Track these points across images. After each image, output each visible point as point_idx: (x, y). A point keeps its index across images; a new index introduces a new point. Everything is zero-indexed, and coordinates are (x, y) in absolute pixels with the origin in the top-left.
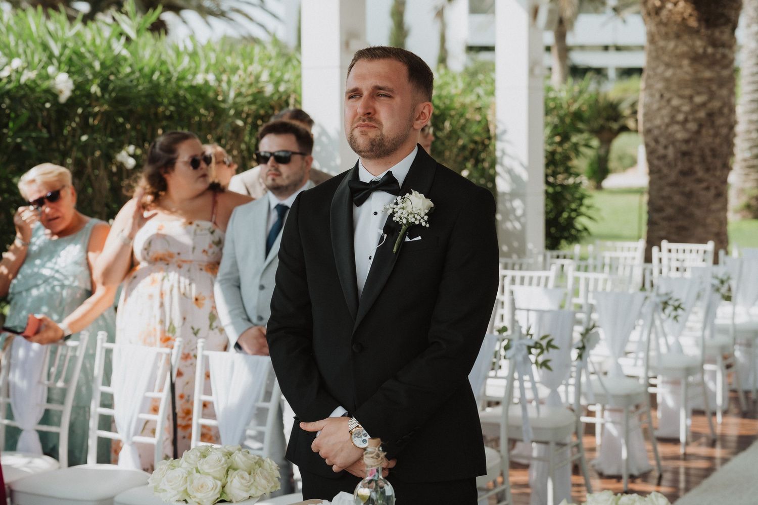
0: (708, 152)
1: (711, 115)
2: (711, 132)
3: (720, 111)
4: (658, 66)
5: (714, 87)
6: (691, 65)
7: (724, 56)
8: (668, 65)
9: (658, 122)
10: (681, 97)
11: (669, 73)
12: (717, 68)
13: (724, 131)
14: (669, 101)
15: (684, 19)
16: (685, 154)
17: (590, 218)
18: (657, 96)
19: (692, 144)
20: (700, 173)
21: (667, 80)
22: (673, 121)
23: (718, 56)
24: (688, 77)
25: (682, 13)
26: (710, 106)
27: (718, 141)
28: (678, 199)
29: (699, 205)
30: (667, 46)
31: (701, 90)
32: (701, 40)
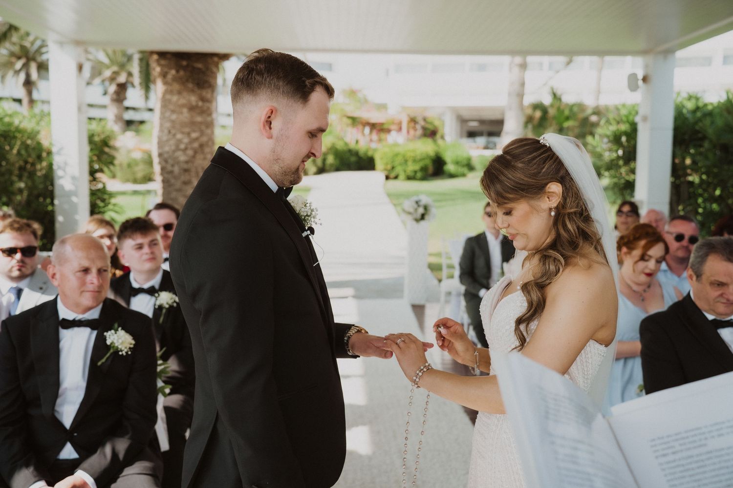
1: (202, 146)
3: (207, 142)
5: (203, 127)
6: (188, 112)
7: (209, 108)
8: (173, 112)
9: (167, 149)
10: (183, 133)
11: (174, 117)
12: (204, 116)
14: (174, 135)
16: (186, 171)
17: (116, 212)
18: (166, 131)
19: (190, 164)
21: (173, 122)
22: (177, 149)
23: (205, 108)
24: (186, 120)
26: (201, 140)
30: (172, 99)
31: (195, 129)
32: (194, 96)
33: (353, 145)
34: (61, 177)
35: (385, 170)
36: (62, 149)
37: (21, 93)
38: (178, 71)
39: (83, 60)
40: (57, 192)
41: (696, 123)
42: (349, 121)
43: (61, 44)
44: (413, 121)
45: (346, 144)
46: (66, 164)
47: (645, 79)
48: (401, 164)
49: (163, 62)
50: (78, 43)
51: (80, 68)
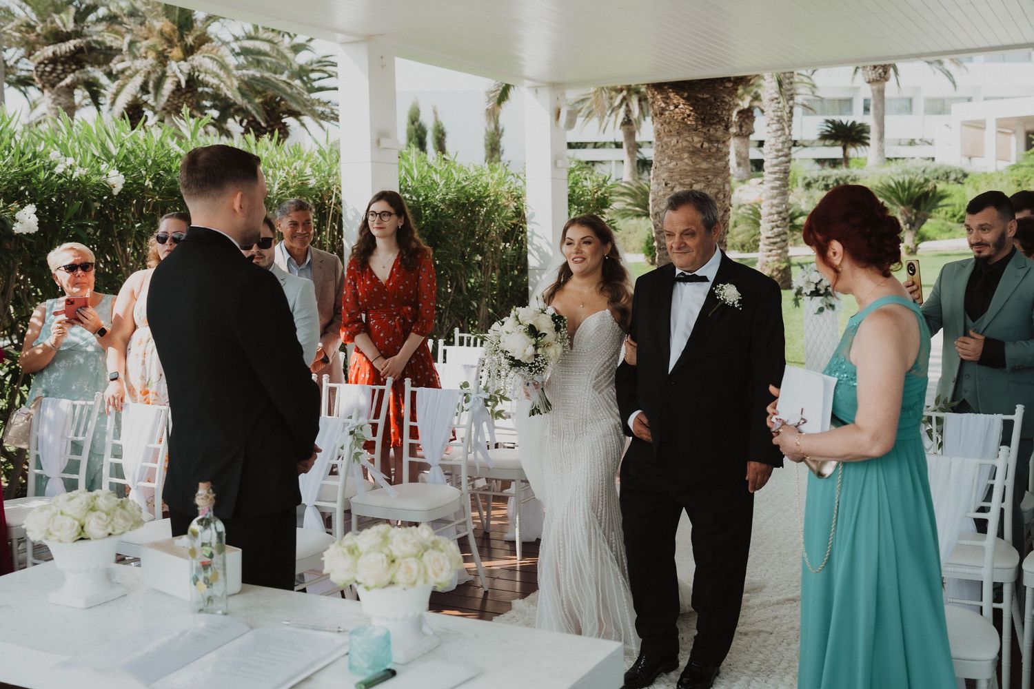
4: (663, 159)
5: (710, 176)
6: (690, 157)
8: (671, 158)
11: (672, 165)
15: (683, 119)
18: (663, 184)
21: (671, 171)
24: (688, 168)
25: (683, 113)
30: (670, 142)
31: (698, 179)
32: (698, 136)
39: (560, 105)
43: (535, 89)
50: (555, 85)
51: (558, 114)
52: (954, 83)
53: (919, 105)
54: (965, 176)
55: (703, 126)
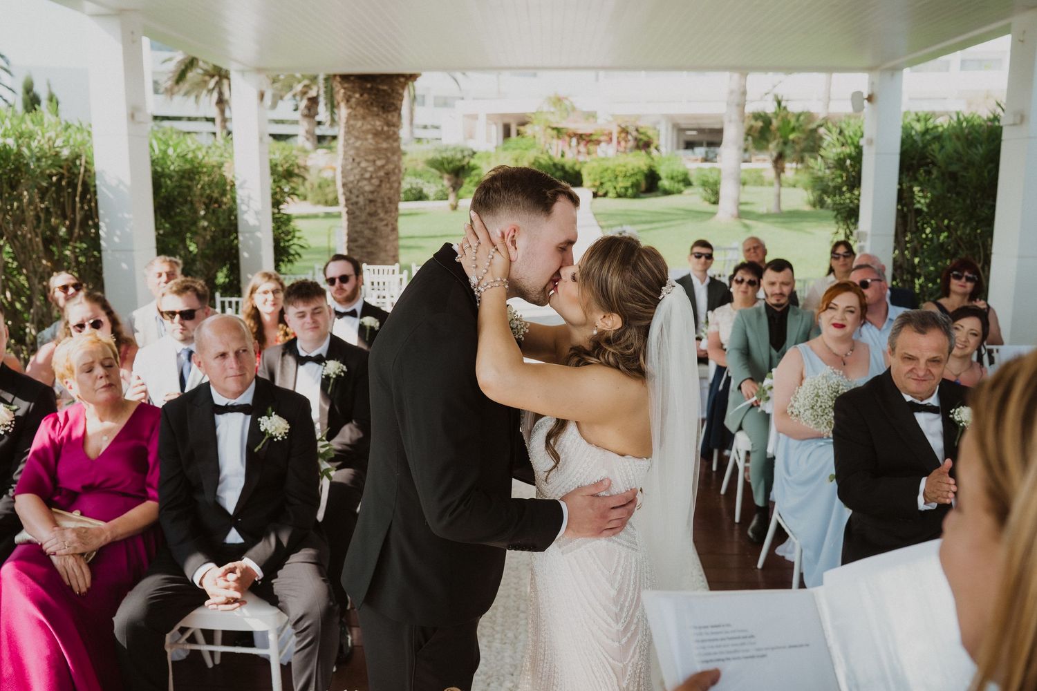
0: (386, 200)
1: (387, 174)
2: (388, 186)
3: (394, 169)
4: (349, 139)
6: (373, 138)
7: (395, 133)
8: (357, 138)
9: (351, 178)
10: (367, 161)
11: (358, 144)
12: (391, 141)
13: (396, 185)
14: (359, 163)
16: (371, 201)
18: (351, 160)
19: (375, 194)
20: (382, 215)
21: (357, 149)
22: (362, 178)
23: (391, 133)
24: (372, 147)
26: (386, 167)
27: (392, 191)
28: (367, 233)
29: (381, 237)
30: (356, 125)
31: (380, 156)
32: (379, 120)
33: (558, 159)
34: (246, 212)
35: (594, 186)
36: (245, 182)
37: (214, 112)
38: (361, 95)
39: (264, 88)
40: (240, 228)
41: (925, 147)
42: (555, 132)
43: (243, 72)
44: (624, 131)
45: (550, 158)
46: (249, 198)
47: (870, 99)
48: (610, 181)
49: (346, 85)
50: (259, 70)
51: (262, 96)
52: (457, 83)
53: (430, 101)
54: (474, 153)
55: (384, 113)
